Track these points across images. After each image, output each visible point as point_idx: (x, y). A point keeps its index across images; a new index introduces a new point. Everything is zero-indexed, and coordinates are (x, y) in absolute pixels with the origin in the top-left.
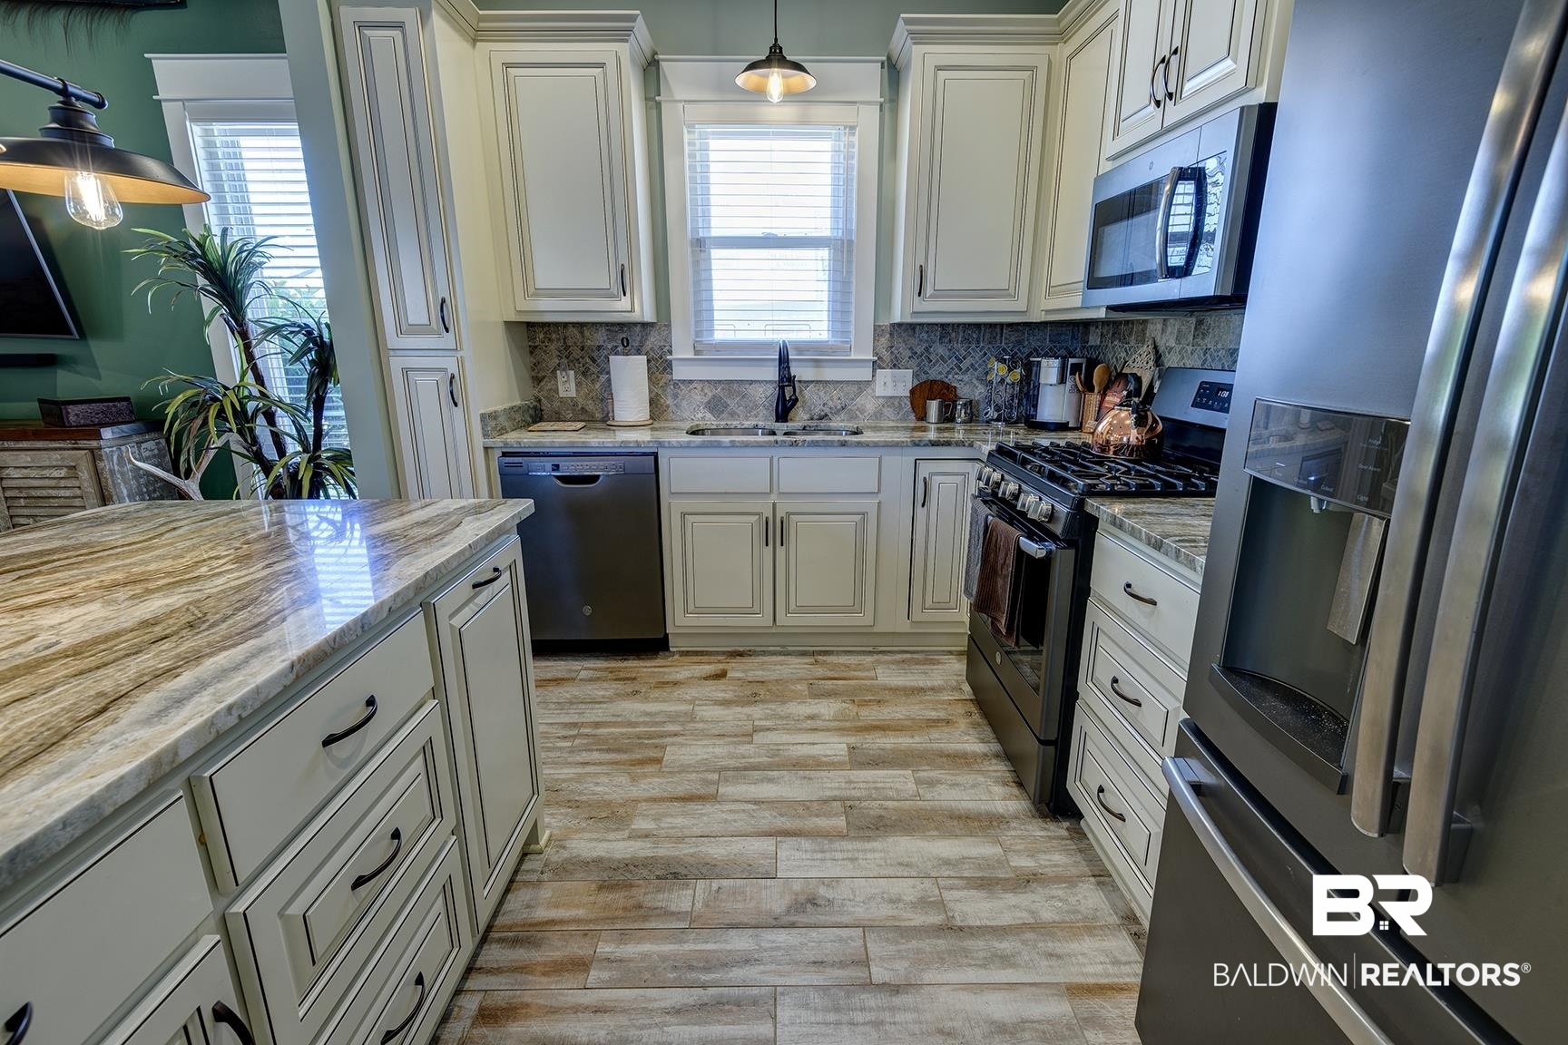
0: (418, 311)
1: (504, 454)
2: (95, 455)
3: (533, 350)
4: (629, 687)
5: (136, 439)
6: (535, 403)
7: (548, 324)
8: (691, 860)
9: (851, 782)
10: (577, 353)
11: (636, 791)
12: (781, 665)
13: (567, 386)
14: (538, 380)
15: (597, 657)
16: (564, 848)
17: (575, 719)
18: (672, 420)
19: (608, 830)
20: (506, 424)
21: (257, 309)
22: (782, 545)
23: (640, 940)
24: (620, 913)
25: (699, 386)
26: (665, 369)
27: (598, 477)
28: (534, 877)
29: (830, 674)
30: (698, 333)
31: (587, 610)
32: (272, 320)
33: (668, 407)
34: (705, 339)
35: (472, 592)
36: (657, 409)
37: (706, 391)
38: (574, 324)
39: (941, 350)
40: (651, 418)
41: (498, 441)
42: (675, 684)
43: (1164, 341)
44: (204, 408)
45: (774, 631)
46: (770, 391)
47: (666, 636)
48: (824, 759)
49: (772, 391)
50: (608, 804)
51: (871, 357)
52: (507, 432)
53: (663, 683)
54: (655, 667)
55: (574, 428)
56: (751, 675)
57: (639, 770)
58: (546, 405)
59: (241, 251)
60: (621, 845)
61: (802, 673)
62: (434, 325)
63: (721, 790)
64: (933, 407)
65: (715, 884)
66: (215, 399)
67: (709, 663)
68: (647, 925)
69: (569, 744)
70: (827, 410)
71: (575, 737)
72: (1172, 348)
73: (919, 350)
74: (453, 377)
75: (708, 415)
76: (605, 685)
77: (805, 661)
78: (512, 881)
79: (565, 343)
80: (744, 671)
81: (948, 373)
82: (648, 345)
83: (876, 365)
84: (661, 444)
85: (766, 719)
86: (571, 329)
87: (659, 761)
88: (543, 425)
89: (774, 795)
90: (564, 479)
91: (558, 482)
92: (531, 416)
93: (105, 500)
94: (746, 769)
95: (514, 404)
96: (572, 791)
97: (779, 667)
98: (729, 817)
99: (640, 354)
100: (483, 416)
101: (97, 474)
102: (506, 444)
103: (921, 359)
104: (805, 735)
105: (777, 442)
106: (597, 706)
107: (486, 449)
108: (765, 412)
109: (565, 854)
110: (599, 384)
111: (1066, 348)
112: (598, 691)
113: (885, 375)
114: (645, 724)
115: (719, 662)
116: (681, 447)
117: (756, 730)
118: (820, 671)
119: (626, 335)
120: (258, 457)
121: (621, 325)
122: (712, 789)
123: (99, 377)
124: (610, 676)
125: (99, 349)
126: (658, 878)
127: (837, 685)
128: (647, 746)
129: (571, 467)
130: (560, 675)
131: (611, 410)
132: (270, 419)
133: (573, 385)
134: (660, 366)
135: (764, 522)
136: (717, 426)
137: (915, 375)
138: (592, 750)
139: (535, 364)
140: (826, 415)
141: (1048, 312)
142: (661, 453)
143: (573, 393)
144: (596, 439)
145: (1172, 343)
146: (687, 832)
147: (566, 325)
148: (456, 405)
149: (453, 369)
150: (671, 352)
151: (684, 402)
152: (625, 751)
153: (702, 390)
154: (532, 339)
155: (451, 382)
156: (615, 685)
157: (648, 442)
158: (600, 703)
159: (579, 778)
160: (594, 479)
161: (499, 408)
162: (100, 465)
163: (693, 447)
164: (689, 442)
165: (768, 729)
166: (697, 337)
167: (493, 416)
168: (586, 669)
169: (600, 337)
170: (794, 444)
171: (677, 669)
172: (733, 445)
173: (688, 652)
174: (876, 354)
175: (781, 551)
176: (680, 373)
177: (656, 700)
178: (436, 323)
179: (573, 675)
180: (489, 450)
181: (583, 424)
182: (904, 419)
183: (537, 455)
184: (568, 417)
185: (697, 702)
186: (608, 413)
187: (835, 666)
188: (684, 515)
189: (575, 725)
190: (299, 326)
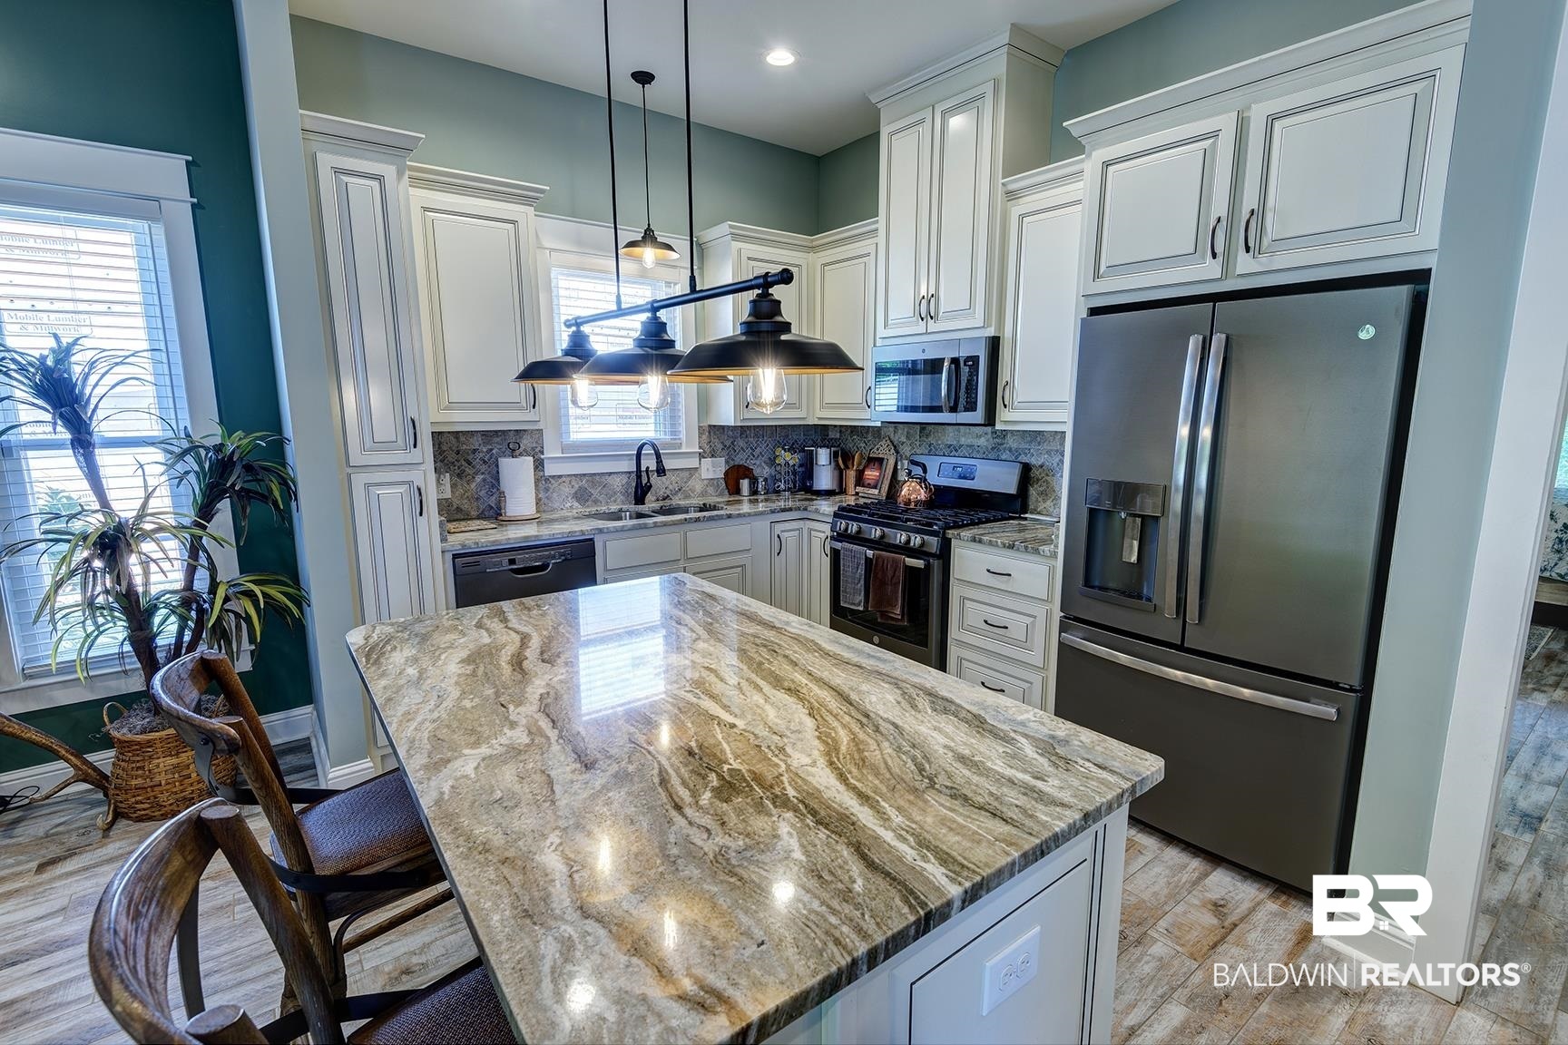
13: (443, 487)
25: (567, 480)
26: (537, 467)
27: (548, 565)
30: (561, 436)
34: (565, 440)
37: (573, 484)
39: (741, 443)
41: (455, 544)
43: (897, 438)
46: (628, 480)
51: (697, 450)
62: (400, 441)
64: (745, 484)
70: (668, 492)
72: (903, 443)
73: (728, 443)
74: (419, 488)
81: (747, 459)
82: (522, 447)
83: (701, 456)
84: (601, 531)
90: (519, 571)
91: (513, 574)
100: (440, 523)
102: (464, 546)
103: (730, 450)
107: (443, 552)
108: (625, 497)
110: (474, 485)
111: (812, 440)
113: (707, 462)
116: (617, 531)
129: (524, 560)
133: (448, 486)
134: (539, 464)
137: (727, 462)
140: (668, 496)
141: (820, 419)
142: (597, 538)
143: (448, 494)
145: (903, 439)
148: (421, 515)
149: (419, 481)
150: (544, 453)
151: (555, 495)
153: (570, 482)
155: (420, 494)
160: (544, 567)
163: (626, 530)
166: (561, 439)
169: (477, 444)
172: (656, 525)
174: (700, 448)
176: (551, 470)
178: (403, 440)
180: (446, 553)
182: (721, 495)
183: (492, 552)
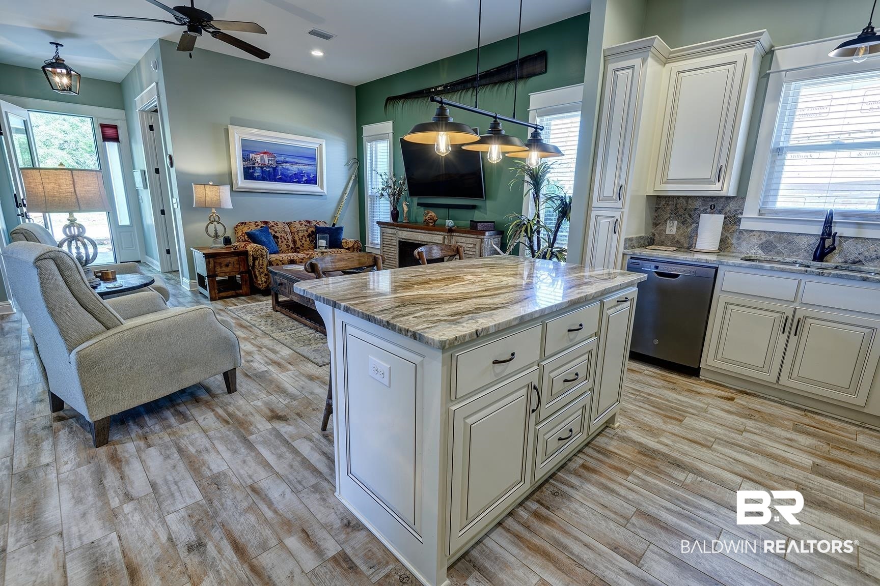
0: (609, 189)
1: (632, 258)
2: (482, 242)
3: (657, 209)
4: (671, 386)
5: (493, 237)
6: (652, 236)
7: (669, 197)
8: (688, 464)
9: (808, 479)
10: (681, 212)
11: (664, 427)
12: (777, 408)
13: (672, 228)
14: (656, 225)
15: (656, 368)
16: (625, 432)
17: (639, 388)
18: (733, 252)
19: (647, 435)
20: (636, 245)
21: (544, 190)
22: (795, 335)
23: (655, 478)
24: (647, 465)
25: (757, 234)
26: (735, 223)
27: (678, 275)
28: (610, 436)
29: (814, 424)
30: (764, 203)
31: (656, 342)
32: (550, 194)
33: (732, 244)
34: (770, 206)
35: (616, 303)
36: (724, 245)
37: (762, 237)
38: (683, 197)
40: (719, 249)
41: (630, 252)
42: (699, 393)
44: (521, 227)
45: (776, 387)
46: (813, 241)
47: (699, 368)
48: (791, 461)
49: (815, 242)
50: (650, 426)
52: (635, 248)
53: (692, 391)
54: (688, 382)
55: (671, 250)
56: (751, 406)
57: (668, 420)
58: (657, 237)
59: (544, 167)
60: (653, 443)
61: (791, 417)
62: (614, 197)
63: (714, 446)
65: (699, 479)
66: (524, 224)
67: (724, 391)
68: (659, 475)
69: (634, 397)
70: (861, 258)
71: (638, 395)
74: (617, 220)
75: (760, 252)
76: (657, 380)
77: (796, 412)
78: (600, 433)
79: (676, 206)
80: (747, 402)
82: (728, 209)
84: (721, 263)
85: (755, 429)
86: (681, 199)
87: (681, 421)
88: (653, 247)
89: (748, 462)
90: (660, 274)
91: (656, 275)
92: (648, 242)
93: (481, 256)
94: (733, 444)
95: (641, 235)
96: (632, 415)
97: (774, 408)
98: (716, 458)
99: (720, 214)
100: (626, 239)
101: (481, 248)
102: (634, 254)
104: (781, 446)
105: (806, 271)
106: (651, 387)
107: (624, 254)
108: (805, 254)
109: (625, 434)
110: (690, 229)
112: (653, 382)
114: (676, 404)
115: (731, 392)
116: (735, 266)
117: (745, 431)
118: (806, 421)
119: (713, 203)
120: (531, 248)
121: (712, 198)
122: (709, 444)
123: (486, 214)
124: (661, 377)
125: (489, 204)
126: (669, 462)
127: (818, 432)
128: (675, 412)
129: (664, 268)
130: (634, 369)
131: (694, 243)
132: (538, 233)
133: (675, 228)
134: (732, 221)
135: (785, 319)
136: (764, 258)
138: (645, 403)
139: (656, 217)
140: (860, 261)
142: (721, 268)
143: (674, 232)
144: (682, 256)
146: (688, 453)
147: (678, 197)
148: (615, 233)
149: (618, 217)
150: (742, 214)
151: (744, 243)
152: (663, 410)
153: (759, 236)
154: (658, 204)
155: (616, 223)
156: (662, 382)
157: (714, 261)
158: (653, 386)
159: (637, 411)
160: (676, 276)
161: (634, 236)
162: (482, 244)
163: (744, 267)
164: (740, 264)
165: (755, 434)
166: (763, 205)
167: (631, 240)
168: (648, 370)
169: (698, 204)
170: (822, 274)
171: (702, 387)
173: (711, 382)
175: (794, 339)
176: (744, 225)
177: (686, 396)
178: (616, 196)
179: (641, 371)
180: (625, 255)
181: (676, 248)
183: (648, 260)
184: (668, 244)
185: (710, 405)
186: (692, 244)
187: (820, 422)
188: (727, 304)
189: (639, 391)
190: (559, 197)
